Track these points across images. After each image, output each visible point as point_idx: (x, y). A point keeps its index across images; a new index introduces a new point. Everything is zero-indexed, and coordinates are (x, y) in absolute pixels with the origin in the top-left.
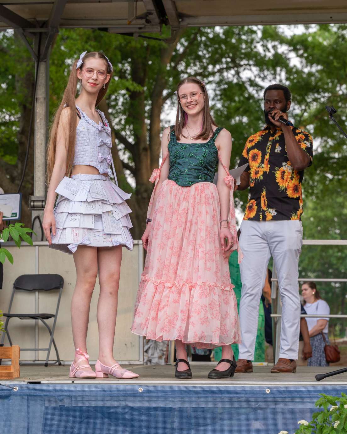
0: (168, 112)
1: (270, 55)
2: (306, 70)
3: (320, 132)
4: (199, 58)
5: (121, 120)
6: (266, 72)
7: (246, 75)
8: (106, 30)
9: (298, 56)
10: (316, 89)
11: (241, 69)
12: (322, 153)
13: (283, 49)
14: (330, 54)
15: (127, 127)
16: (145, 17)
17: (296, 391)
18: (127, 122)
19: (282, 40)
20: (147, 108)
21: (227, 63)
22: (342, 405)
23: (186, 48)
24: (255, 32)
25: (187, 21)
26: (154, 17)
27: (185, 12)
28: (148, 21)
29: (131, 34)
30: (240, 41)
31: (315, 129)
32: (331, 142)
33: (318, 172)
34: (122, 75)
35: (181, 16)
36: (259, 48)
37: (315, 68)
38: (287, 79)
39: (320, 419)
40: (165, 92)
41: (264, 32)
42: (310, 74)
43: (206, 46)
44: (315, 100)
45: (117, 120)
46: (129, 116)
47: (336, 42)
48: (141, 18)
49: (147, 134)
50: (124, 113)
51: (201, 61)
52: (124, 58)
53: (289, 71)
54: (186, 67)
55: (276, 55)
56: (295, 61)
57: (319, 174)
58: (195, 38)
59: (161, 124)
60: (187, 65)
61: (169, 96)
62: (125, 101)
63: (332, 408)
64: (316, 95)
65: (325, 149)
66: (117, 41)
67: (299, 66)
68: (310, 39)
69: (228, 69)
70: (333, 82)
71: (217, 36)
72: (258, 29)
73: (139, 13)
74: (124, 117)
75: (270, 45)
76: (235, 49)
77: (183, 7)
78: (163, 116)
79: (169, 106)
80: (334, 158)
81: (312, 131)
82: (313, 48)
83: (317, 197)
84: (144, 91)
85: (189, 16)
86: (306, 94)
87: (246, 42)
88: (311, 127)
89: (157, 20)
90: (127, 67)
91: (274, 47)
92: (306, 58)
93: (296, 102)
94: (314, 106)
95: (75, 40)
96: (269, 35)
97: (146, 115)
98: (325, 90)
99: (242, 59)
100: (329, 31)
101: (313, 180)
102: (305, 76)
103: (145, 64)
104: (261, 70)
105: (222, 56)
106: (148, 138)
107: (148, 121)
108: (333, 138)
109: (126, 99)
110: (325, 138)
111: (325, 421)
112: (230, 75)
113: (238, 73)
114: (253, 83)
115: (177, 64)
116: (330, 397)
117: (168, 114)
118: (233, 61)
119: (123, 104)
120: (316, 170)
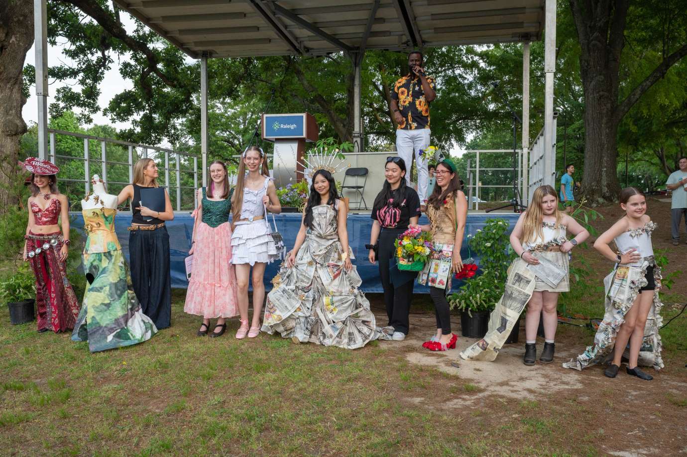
1: (469, 61)
4: (434, 64)
6: (468, 70)
7: (457, 72)
8: (387, 50)
11: (455, 69)
13: (476, 58)
16: (406, 43)
19: (476, 54)
21: (448, 66)
22: (497, 222)
23: (428, 59)
24: (462, 50)
25: (427, 44)
26: (411, 43)
27: (426, 40)
28: (408, 45)
29: (399, 52)
30: (455, 55)
35: (424, 42)
36: (464, 58)
38: (478, 73)
39: (486, 229)
43: (438, 58)
48: (404, 43)
51: (435, 66)
52: (397, 65)
53: (479, 70)
54: (428, 69)
55: (473, 61)
58: (432, 54)
63: (492, 224)
66: (393, 57)
69: (448, 69)
71: (443, 53)
72: (464, 48)
73: (403, 41)
75: (470, 57)
76: (452, 59)
77: (425, 37)
85: (427, 42)
87: (458, 55)
89: (412, 44)
91: (472, 58)
95: (373, 57)
96: (469, 51)
99: (455, 64)
104: (465, 69)
105: (446, 63)
111: (489, 230)
112: (449, 72)
113: (453, 71)
114: (461, 76)
116: (491, 219)
118: (451, 65)
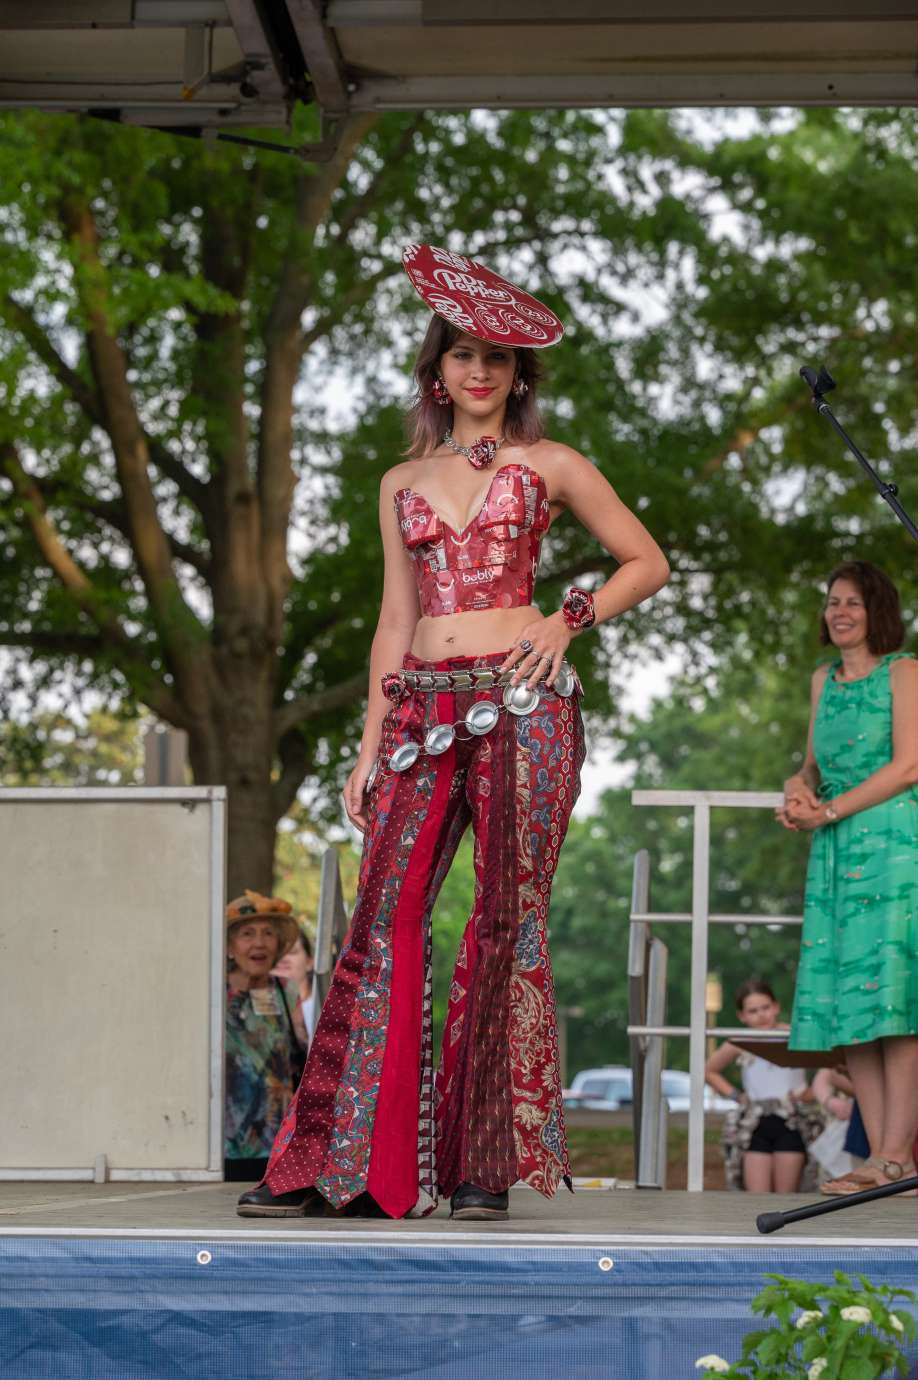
0: (319, 380)
1: (645, 202)
2: (762, 253)
3: (803, 451)
4: (419, 210)
5: (166, 404)
6: (633, 259)
7: (569, 264)
8: (113, 115)
9: (736, 206)
10: (789, 315)
11: (555, 246)
12: (809, 519)
13: (687, 183)
14: (837, 201)
15: (187, 427)
16: (240, 76)
17: (694, 1266)
18: (187, 410)
19: (687, 157)
20: (253, 367)
21: (509, 226)
22: (836, 1310)
23: (378, 177)
24: (598, 130)
25: (373, 90)
26: (269, 77)
27: (366, 62)
28: (248, 91)
29: (194, 131)
30: (551, 156)
31: (787, 441)
32: (836, 485)
33: (795, 577)
34: (171, 259)
35: (353, 74)
36: (614, 181)
37: (790, 247)
38: (702, 280)
39: (764, 1353)
40: (309, 318)
41: (630, 129)
42: (774, 266)
43: (444, 174)
44: (790, 348)
45: (155, 404)
46: (194, 391)
47: (858, 166)
48: (224, 78)
49: (252, 447)
50: (177, 380)
51: (424, 220)
52: (179, 205)
53: (708, 255)
54: (378, 241)
55: (667, 204)
56: (726, 223)
57: (796, 586)
58: (408, 147)
59: (295, 421)
60: (383, 232)
61: (323, 328)
62: (181, 345)
63: (805, 1318)
64: (792, 334)
65: (819, 505)
66: (155, 152)
67: (738, 238)
68: (774, 153)
69: (512, 244)
70: (845, 293)
71: (476, 138)
72: (611, 122)
73: (219, 65)
74: (175, 395)
75: (647, 172)
76: (535, 180)
77: (361, 47)
78: (301, 395)
79: (322, 362)
80: (847, 534)
81: (777, 448)
82: (785, 181)
83: (792, 659)
84: (239, 316)
85: (379, 76)
86: (761, 330)
87: (570, 160)
88: (774, 435)
89: (278, 87)
90: (189, 234)
91: (662, 178)
92: (762, 215)
93: (729, 354)
94: (786, 369)
95: (19, 145)
96: (641, 140)
97: (249, 389)
98: (819, 319)
99: (556, 214)
100: (834, 127)
101: (779, 604)
102: (756, 271)
103: (246, 225)
104: (618, 251)
105: (493, 203)
106: (252, 463)
107: (252, 410)
108: (844, 470)
109: (184, 339)
110: (818, 470)
111: (781, 1358)
112: (517, 265)
113: (542, 259)
114: (589, 292)
115: (349, 226)
116: (798, 1283)
117: (318, 389)
118: (529, 219)
119: (176, 355)
120: (788, 570)
